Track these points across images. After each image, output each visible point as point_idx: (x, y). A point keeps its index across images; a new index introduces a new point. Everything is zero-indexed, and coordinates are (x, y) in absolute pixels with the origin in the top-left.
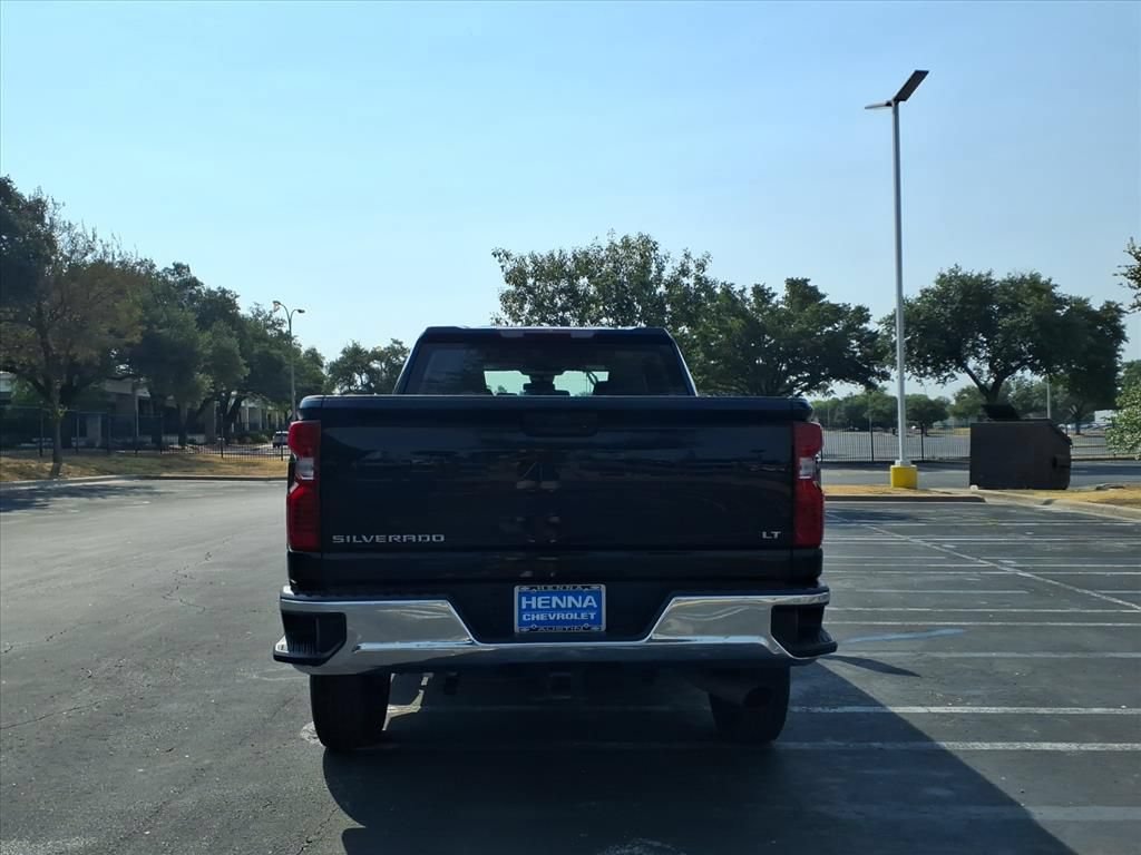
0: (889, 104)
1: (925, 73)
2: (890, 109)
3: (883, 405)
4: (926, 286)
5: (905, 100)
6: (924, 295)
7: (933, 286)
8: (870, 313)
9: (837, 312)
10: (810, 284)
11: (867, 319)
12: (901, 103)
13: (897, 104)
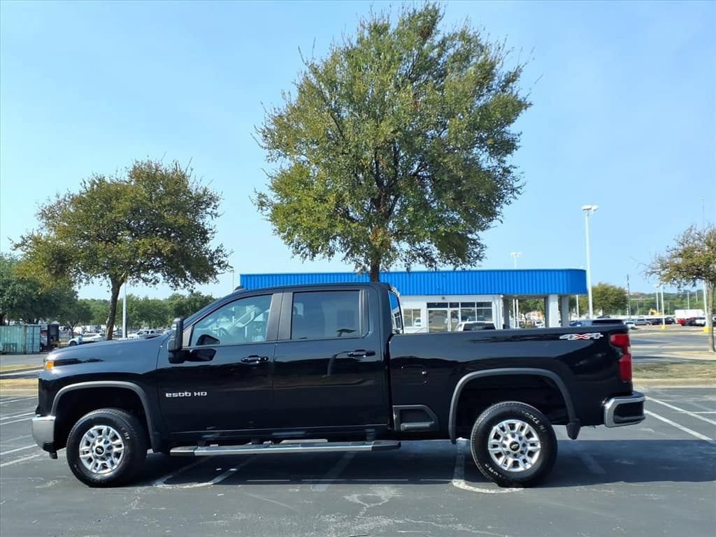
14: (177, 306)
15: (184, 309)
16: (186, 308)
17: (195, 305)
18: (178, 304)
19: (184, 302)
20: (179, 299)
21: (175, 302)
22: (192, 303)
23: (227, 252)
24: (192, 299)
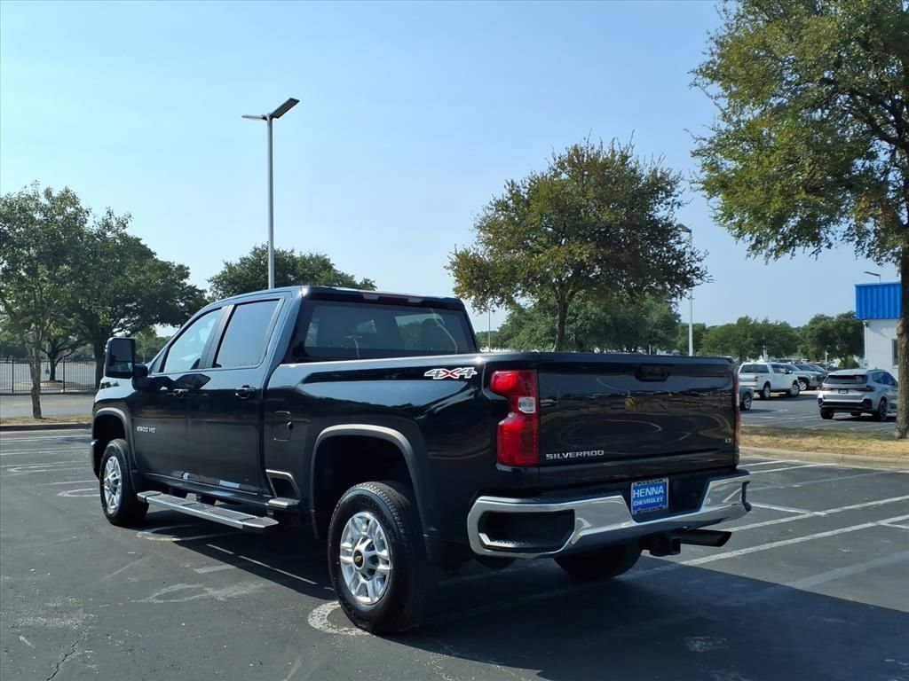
0: (264, 118)
1: (298, 101)
2: (265, 122)
3: (157, 344)
4: (245, 256)
5: (278, 117)
6: (242, 263)
7: (250, 256)
8: (189, 271)
9: (165, 267)
10: (142, 242)
11: (186, 276)
12: (274, 119)
13: (271, 119)
14: (820, 332)
15: (831, 336)
16: (833, 334)
17: (846, 330)
18: (821, 329)
19: (830, 325)
20: (823, 322)
21: (817, 327)
22: (842, 328)
23: (700, 255)
24: (843, 322)
